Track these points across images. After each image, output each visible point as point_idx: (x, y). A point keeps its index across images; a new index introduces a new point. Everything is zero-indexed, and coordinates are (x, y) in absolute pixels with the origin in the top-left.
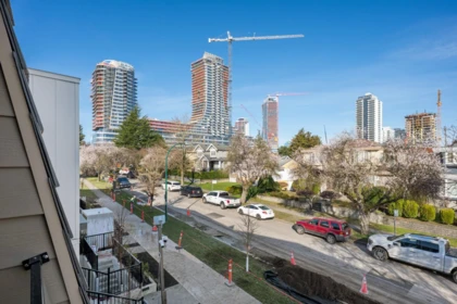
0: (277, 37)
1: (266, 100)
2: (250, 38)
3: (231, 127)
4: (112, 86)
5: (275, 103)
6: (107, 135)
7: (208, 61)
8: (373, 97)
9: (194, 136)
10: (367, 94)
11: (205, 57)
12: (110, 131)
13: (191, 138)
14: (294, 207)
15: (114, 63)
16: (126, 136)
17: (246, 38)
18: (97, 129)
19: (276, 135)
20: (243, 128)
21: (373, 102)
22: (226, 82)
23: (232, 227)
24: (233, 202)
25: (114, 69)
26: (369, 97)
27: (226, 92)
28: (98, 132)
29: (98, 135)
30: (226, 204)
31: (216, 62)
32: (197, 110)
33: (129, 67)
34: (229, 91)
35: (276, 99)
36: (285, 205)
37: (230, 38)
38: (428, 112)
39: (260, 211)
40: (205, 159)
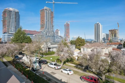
0: (69, 3)
1: (65, 23)
2: (60, 3)
3: (54, 33)
4: (10, 17)
5: (69, 24)
6: (8, 35)
7: (46, 10)
8: (99, 24)
9: (41, 36)
10: (98, 23)
11: (45, 8)
12: (10, 34)
13: (40, 36)
14: (79, 68)
15: (11, 9)
16: (17, 38)
17: (59, 3)
18: (4, 33)
19: (69, 35)
20: (58, 32)
21: (99, 25)
22: (52, 17)
23: (61, 80)
24: (59, 67)
25: (11, 11)
26: (98, 24)
27: (52, 21)
28: (5, 34)
29: (5, 35)
30: (56, 68)
31: (49, 10)
32: (42, 26)
33: (17, 10)
34: (53, 20)
35: (69, 23)
36: (76, 67)
37: (54, 2)
38: (115, 29)
39: (69, 72)
40: (47, 47)
